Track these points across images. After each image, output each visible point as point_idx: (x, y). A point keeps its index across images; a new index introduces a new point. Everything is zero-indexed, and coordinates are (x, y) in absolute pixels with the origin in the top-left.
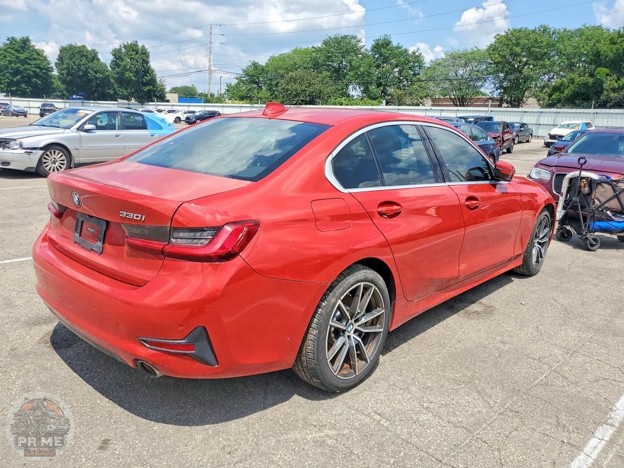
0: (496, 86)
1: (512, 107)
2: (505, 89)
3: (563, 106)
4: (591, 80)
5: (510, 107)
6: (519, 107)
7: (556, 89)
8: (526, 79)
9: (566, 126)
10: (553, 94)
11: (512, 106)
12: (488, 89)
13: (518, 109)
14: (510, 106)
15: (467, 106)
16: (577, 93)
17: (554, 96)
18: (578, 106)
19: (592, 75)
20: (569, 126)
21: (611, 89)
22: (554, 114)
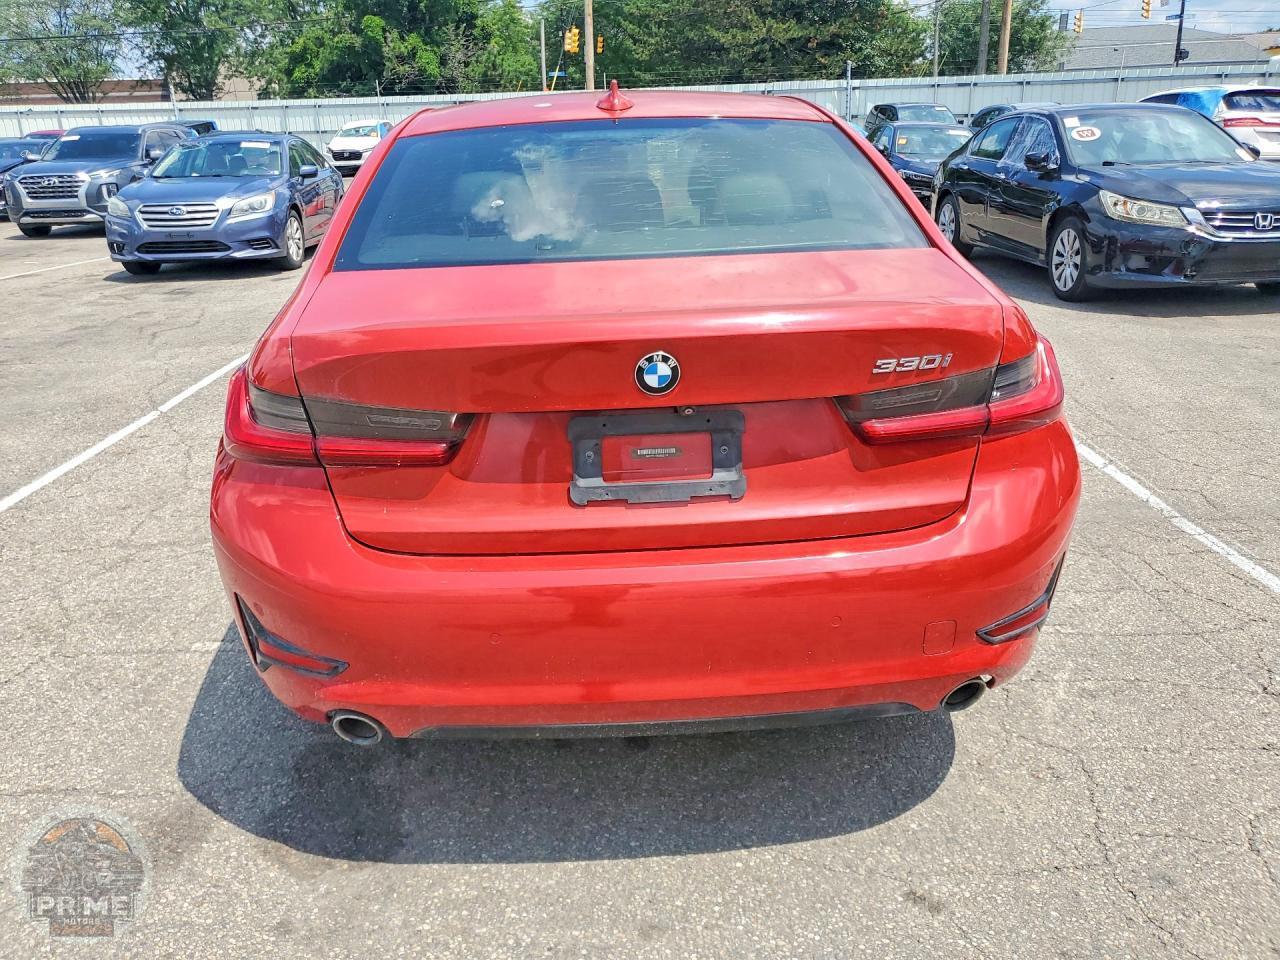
0: (146, 55)
1: (197, 100)
2: (169, 59)
3: (320, 94)
4: (358, 41)
5: (193, 100)
6: (212, 100)
7: (298, 59)
8: (212, 38)
9: (353, 132)
10: (294, 69)
11: (195, 97)
12: (131, 61)
13: (209, 102)
14: (191, 97)
15: (94, 100)
16: (338, 65)
17: (297, 74)
18: (348, 92)
19: (357, 31)
20: (358, 131)
21: (397, 57)
22: (312, 111)
